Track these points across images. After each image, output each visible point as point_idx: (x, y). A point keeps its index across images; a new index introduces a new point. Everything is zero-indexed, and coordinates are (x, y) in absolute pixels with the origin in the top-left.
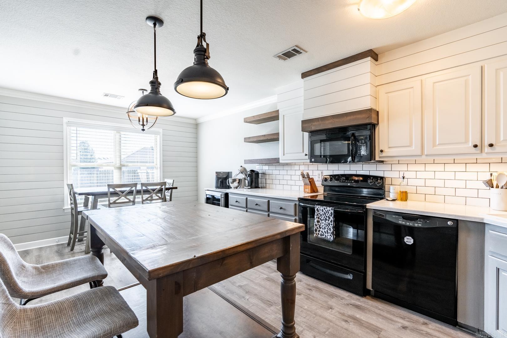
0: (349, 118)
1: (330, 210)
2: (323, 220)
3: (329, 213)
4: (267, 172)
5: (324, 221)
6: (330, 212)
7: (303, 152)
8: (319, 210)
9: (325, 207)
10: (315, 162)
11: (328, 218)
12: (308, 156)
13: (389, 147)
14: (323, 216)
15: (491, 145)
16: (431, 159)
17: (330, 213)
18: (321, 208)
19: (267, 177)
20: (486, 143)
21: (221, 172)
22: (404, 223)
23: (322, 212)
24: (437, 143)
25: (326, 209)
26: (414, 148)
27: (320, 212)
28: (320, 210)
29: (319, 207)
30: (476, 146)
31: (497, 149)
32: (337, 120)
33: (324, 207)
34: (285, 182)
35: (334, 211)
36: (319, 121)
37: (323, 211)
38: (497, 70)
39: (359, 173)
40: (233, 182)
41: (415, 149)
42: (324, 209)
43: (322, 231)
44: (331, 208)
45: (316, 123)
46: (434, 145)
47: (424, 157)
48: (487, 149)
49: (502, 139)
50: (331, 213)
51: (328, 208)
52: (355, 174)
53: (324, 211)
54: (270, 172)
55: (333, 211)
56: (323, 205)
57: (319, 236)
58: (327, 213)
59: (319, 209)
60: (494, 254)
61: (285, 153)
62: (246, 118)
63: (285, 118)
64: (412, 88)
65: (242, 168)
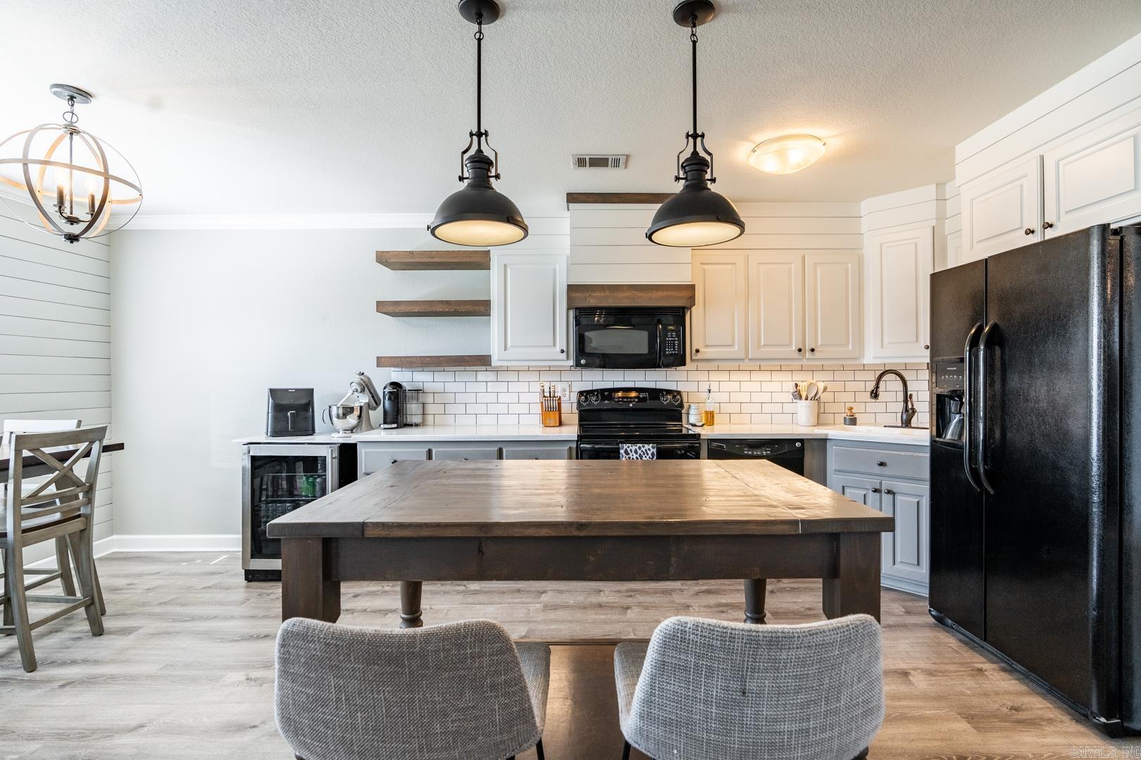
0: (661, 294)
1: (649, 449)
3: (648, 454)
4: (428, 387)
6: (650, 453)
7: (554, 345)
8: (629, 452)
9: (641, 445)
10: (586, 366)
12: (565, 353)
13: (706, 346)
15: (813, 350)
16: (755, 365)
17: (650, 455)
18: (634, 448)
19: (429, 399)
20: (808, 348)
21: (287, 390)
22: (750, 453)
23: (634, 454)
24: (762, 344)
25: (642, 448)
26: (736, 348)
27: (631, 455)
28: (631, 452)
29: (628, 447)
30: (800, 350)
31: (817, 354)
32: (640, 294)
33: (638, 445)
34: (482, 409)
35: (658, 449)
36: (605, 291)
37: (636, 452)
38: (815, 264)
39: (639, 385)
40: (345, 415)
41: (736, 350)
42: (640, 448)
44: (651, 445)
45: (598, 294)
46: (759, 346)
47: (747, 361)
48: (808, 355)
49: (819, 344)
50: (653, 454)
51: (646, 445)
52: (633, 386)
53: (639, 452)
54: (438, 387)
55: (655, 450)
56: (634, 443)
58: (644, 454)
59: (629, 450)
60: (838, 471)
61: (509, 345)
62: (383, 252)
63: (509, 270)
64: (734, 264)
65: (362, 377)
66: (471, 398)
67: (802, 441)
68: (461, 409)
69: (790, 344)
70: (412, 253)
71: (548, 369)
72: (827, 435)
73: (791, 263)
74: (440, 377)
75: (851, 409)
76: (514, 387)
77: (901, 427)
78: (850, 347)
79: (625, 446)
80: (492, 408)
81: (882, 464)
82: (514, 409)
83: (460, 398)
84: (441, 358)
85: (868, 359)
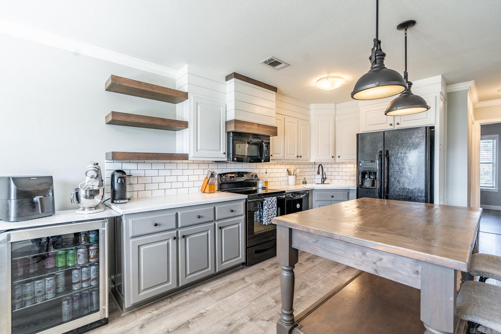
1: (274, 199)
2: (271, 208)
5: (271, 210)
6: (274, 201)
7: (220, 150)
11: (273, 206)
12: (226, 154)
14: (271, 205)
18: (269, 199)
19: (135, 181)
20: (299, 156)
24: (288, 153)
26: (282, 155)
27: (268, 203)
31: (301, 158)
37: (270, 201)
38: (301, 124)
42: (271, 199)
43: (270, 218)
48: (299, 158)
49: (302, 154)
55: (276, 199)
57: (269, 222)
60: (317, 201)
61: (199, 148)
62: (118, 77)
63: (199, 106)
64: (281, 120)
65: (96, 166)
66: (162, 179)
67: (308, 190)
68: (155, 186)
69: (295, 154)
70: (139, 83)
71: (203, 162)
72: (314, 188)
73: (295, 123)
74: (141, 166)
75: (305, 178)
76: (186, 172)
77: (321, 184)
78: (308, 156)
79: (267, 199)
80: (175, 185)
81: (333, 197)
82: (186, 185)
83: (155, 180)
84: (159, 155)
85: (312, 160)
